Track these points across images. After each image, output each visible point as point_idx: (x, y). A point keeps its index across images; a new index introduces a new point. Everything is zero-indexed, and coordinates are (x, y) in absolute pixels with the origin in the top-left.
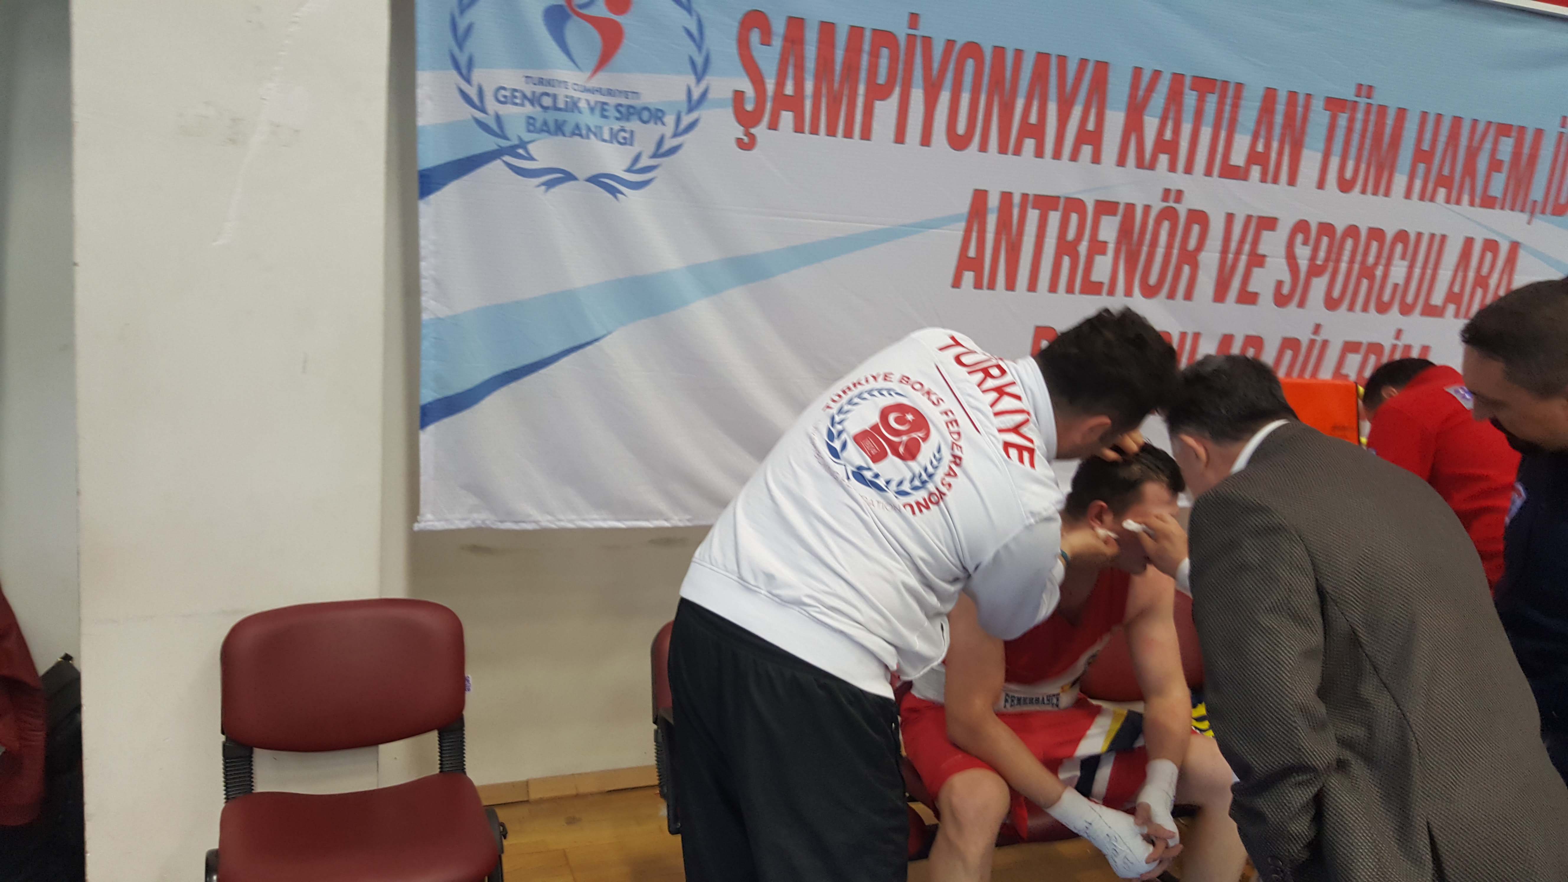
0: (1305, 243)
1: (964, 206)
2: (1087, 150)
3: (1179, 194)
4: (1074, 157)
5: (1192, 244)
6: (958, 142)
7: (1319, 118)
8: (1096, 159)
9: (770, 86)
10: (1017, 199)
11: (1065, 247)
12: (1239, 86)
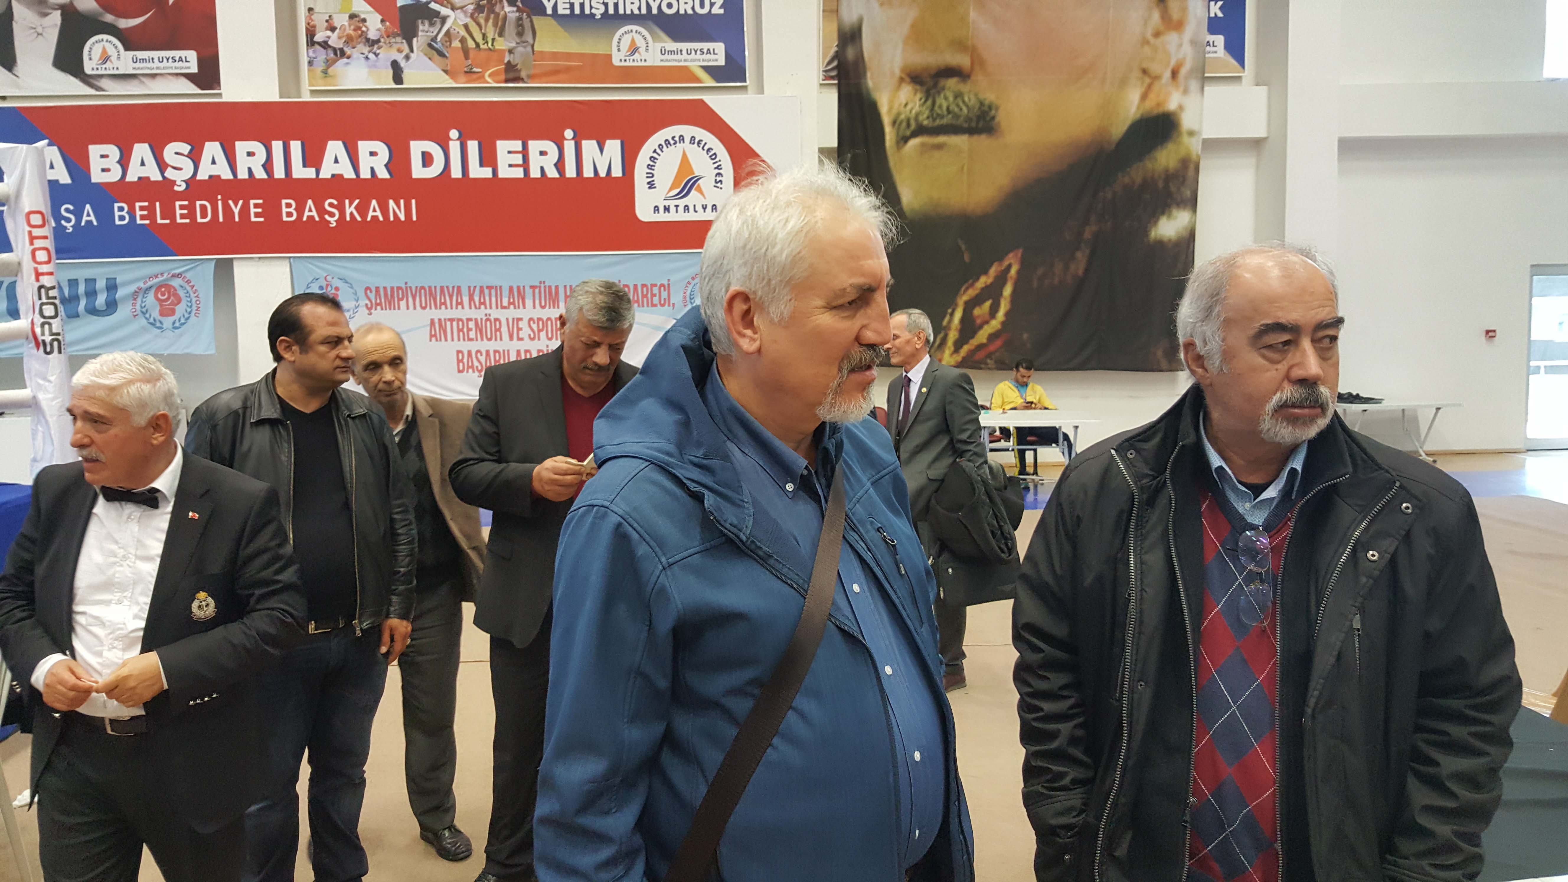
0: (534, 323)
1: (429, 322)
2: (460, 307)
3: (490, 315)
4: (457, 308)
5: (498, 327)
6: (424, 308)
7: (529, 292)
8: (463, 308)
9: (374, 301)
10: (443, 320)
11: (459, 330)
12: (501, 287)
